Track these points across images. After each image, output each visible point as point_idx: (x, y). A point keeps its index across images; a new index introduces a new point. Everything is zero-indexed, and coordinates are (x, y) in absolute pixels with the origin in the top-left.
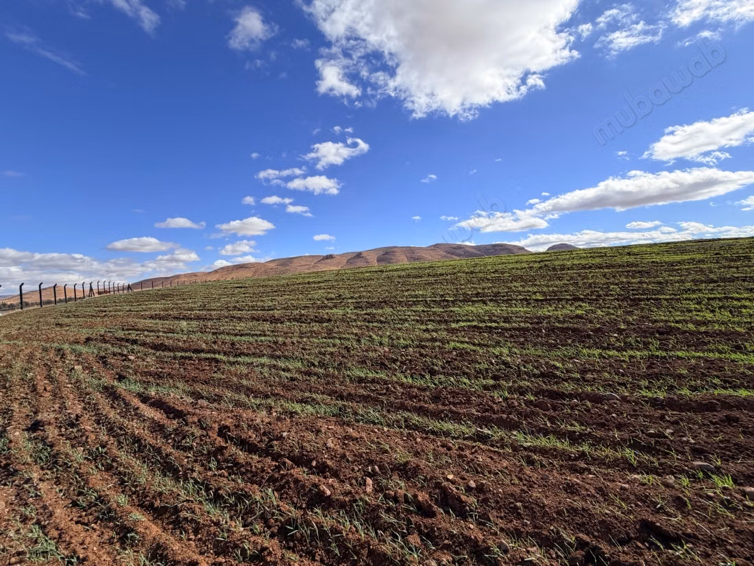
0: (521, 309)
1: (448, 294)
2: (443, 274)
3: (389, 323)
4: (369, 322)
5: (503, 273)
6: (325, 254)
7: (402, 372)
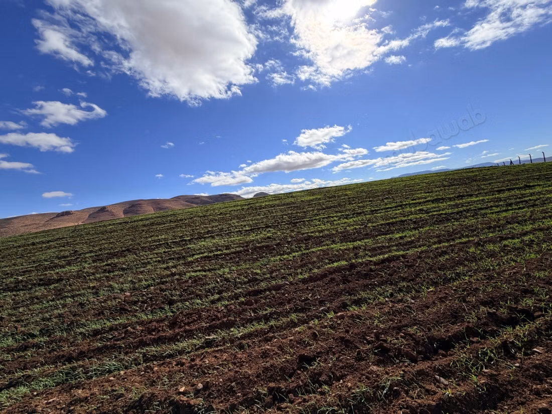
0: (236, 238)
1: (186, 235)
2: (182, 220)
3: (132, 269)
4: (109, 272)
5: (226, 214)
6: (60, 211)
7: (143, 311)
